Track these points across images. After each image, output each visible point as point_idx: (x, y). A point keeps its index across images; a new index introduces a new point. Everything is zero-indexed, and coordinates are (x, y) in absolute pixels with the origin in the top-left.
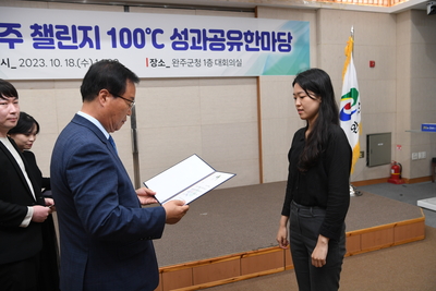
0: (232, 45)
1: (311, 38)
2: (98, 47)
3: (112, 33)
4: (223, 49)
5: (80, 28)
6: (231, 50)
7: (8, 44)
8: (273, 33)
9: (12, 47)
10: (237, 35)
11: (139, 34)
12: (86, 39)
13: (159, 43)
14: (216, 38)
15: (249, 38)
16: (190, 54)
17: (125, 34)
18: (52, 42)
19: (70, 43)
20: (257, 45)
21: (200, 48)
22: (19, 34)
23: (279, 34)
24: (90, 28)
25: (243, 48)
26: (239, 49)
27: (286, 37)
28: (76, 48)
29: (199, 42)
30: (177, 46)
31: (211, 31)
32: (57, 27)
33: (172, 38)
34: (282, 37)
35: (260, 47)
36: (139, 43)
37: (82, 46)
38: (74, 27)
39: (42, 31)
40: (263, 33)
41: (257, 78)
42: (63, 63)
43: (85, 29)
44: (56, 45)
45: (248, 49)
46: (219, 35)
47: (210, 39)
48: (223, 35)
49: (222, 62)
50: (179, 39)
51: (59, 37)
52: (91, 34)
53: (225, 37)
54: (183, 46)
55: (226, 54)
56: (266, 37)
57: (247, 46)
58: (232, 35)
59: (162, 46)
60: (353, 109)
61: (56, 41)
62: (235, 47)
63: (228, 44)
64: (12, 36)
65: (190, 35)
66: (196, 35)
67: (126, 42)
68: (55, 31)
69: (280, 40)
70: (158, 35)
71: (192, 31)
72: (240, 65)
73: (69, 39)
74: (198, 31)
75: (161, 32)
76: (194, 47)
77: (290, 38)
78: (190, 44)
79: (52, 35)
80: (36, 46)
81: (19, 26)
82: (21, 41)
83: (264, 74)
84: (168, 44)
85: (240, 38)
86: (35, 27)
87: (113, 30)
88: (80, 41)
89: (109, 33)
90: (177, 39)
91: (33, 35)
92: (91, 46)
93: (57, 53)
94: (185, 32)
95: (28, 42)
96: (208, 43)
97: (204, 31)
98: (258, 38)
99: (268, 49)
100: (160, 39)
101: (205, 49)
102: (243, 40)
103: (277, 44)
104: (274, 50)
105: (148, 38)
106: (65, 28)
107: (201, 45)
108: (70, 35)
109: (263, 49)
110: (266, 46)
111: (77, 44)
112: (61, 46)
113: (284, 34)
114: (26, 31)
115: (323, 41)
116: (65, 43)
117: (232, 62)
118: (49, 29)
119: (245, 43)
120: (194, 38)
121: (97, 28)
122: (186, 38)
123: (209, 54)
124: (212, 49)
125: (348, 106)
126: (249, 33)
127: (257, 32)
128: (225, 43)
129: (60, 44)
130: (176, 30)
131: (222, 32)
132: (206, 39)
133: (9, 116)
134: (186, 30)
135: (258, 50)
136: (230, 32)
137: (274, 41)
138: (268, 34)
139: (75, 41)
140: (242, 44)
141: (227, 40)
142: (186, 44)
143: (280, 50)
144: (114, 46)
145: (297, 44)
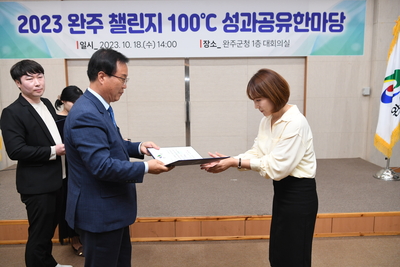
0: (281, 26)
1: (368, 18)
2: (160, 31)
3: (172, 18)
4: (272, 30)
5: (147, 15)
6: (279, 31)
7: (92, 30)
8: (325, 14)
9: (95, 32)
10: (287, 17)
11: (195, 19)
12: (151, 24)
13: (212, 26)
14: (265, 20)
15: (299, 19)
16: (240, 36)
17: (183, 19)
18: (124, 27)
19: (138, 28)
20: (307, 25)
21: (250, 30)
22: (101, 22)
23: (331, 15)
24: (154, 15)
25: (292, 29)
26: (287, 31)
27: (338, 18)
28: (142, 32)
29: (249, 25)
30: (228, 28)
31: (261, 14)
32: (129, 15)
33: (224, 22)
34: (334, 18)
35: (309, 28)
36: (195, 26)
37: (147, 30)
38: (141, 15)
39: (117, 19)
40: (314, 15)
41: (305, 58)
42: (132, 45)
43: (151, 16)
44: (127, 30)
45: (297, 30)
46: (268, 18)
47: (260, 22)
48: (272, 18)
49: (269, 43)
50: (231, 22)
51: (130, 24)
52: (155, 20)
53: (275, 19)
54: (234, 28)
55: (274, 35)
56: (316, 17)
57: (296, 27)
58: (281, 17)
59: (215, 29)
60: (395, 91)
61: (128, 27)
62: (284, 28)
63: (277, 25)
64: (96, 24)
65: (241, 19)
66: (246, 18)
67: (183, 26)
68: (127, 18)
69: (331, 20)
70: (212, 19)
71: (243, 15)
72: (287, 45)
73: (137, 24)
74: (248, 15)
75: (214, 16)
76: (244, 30)
77: (343, 17)
78: (241, 27)
79: (124, 22)
80: (112, 31)
81: (100, 15)
82: (102, 28)
83: (312, 54)
84: (220, 27)
85: (289, 20)
86: (113, 16)
87: (173, 15)
88: (146, 25)
89: (169, 19)
90: (228, 22)
91: (110, 22)
92: (155, 30)
93: (128, 37)
94: (236, 16)
95: (107, 27)
96: (258, 25)
97: (254, 14)
98: (308, 19)
99: (318, 29)
100: (213, 23)
101: (254, 31)
102: (292, 22)
103: (328, 25)
104: (324, 30)
105: (203, 22)
106: (135, 15)
107: (251, 27)
108: (139, 21)
109: (313, 29)
110: (316, 26)
111: (144, 29)
112: (131, 31)
113: (337, 14)
114: (106, 20)
115: (379, 20)
116: (134, 28)
117: (281, 43)
118: (122, 17)
119: (294, 25)
120: (244, 21)
121: (160, 15)
122: (237, 21)
123: (258, 35)
124: (261, 30)
125: (391, 89)
126: (299, 14)
127: (307, 14)
128: (274, 25)
129: (130, 29)
130: (228, 14)
131: (271, 15)
132: (255, 22)
133: (35, 88)
134: (237, 14)
135: (307, 30)
136: (279, 14)
137: (325, 22)
138: (319, 15)
139: (142, 26)
140: (291, 25)
141: (277, 22)
142: (237, 27)
143: (331, 30)
144: (174, 30)
145: (350, 24)
